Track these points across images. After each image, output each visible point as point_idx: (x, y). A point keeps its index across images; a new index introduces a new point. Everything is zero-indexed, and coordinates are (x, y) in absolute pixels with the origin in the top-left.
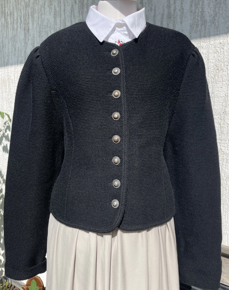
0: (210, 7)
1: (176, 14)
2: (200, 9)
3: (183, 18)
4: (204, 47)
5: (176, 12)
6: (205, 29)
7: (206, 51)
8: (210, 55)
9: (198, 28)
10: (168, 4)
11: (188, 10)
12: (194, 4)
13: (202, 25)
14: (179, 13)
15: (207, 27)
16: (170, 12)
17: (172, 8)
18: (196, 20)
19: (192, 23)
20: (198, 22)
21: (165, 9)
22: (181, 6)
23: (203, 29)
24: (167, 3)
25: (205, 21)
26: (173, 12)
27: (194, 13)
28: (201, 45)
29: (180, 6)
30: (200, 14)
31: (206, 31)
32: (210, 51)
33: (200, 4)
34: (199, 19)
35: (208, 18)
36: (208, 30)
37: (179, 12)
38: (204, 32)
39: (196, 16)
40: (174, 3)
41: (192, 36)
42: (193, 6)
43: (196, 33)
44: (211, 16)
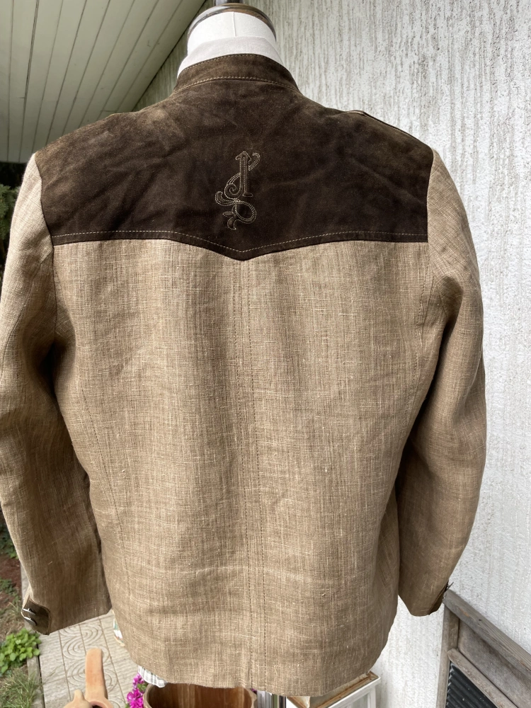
0: (525, 146)
1: (465, 164)
2: (508, 150)
3: (478, 171)
4: (514, 232)
5: (466, 160)
6: (516, 194)
7: (518, 240)
8: (525, 250)
9: (504, 192)
10: (451, 144)
11: (486, 155)
12: (496, 140)
13: (512, 185)
14: (471, 162)
15: (520, 190)
16: (455, 159)
17: (459, 151)
18: (501, 176)
19: (493, 181)
20: (504, 178)
21: (447, 153)
22: (475, 147)
23: (513, 194)
24: (450, 142)
25: (516, 177)
26: (460, 159)
27: (496, 160)
28: (509, 228)
29: (472, 147)
30: (507, 162)
31: (519, 199)
32: (525, 241)
33: (508, 141)
34: (506, 172)
35: (521, 171)
36: (522, 196)
37: (470, 158)
38: (514, 199)
39: (501, 167)
40: (463, 140)
41: (493, 209)
42: (495, 144)
43: (500, 202)
44: (527, 165)
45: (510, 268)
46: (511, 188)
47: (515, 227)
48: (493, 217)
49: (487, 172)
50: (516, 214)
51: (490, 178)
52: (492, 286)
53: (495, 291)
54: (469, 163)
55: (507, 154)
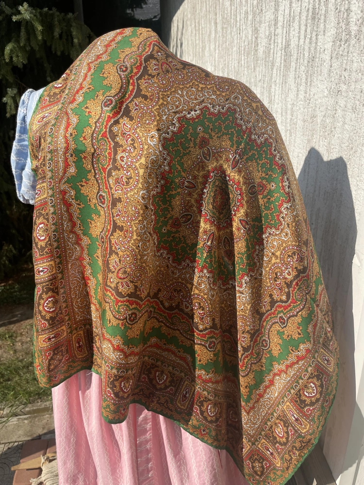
45: (337, 129)
46: (346, 45)
47: (344, 87)
48: (332, 74)
49: (332, 24)
50: (346, 74)
51: (333, 31)
52: (325, 143)
53: (326, 148)
54: (323, 12)
55: (346, 6)
